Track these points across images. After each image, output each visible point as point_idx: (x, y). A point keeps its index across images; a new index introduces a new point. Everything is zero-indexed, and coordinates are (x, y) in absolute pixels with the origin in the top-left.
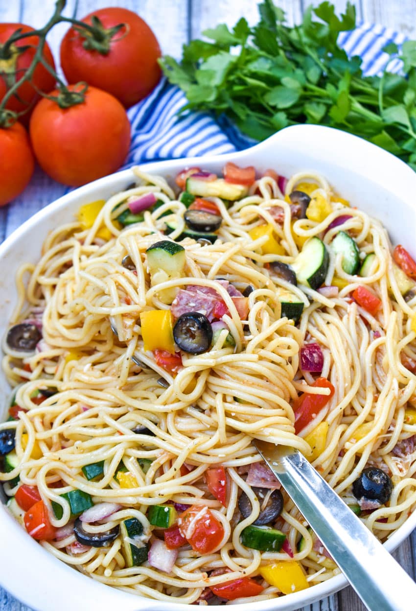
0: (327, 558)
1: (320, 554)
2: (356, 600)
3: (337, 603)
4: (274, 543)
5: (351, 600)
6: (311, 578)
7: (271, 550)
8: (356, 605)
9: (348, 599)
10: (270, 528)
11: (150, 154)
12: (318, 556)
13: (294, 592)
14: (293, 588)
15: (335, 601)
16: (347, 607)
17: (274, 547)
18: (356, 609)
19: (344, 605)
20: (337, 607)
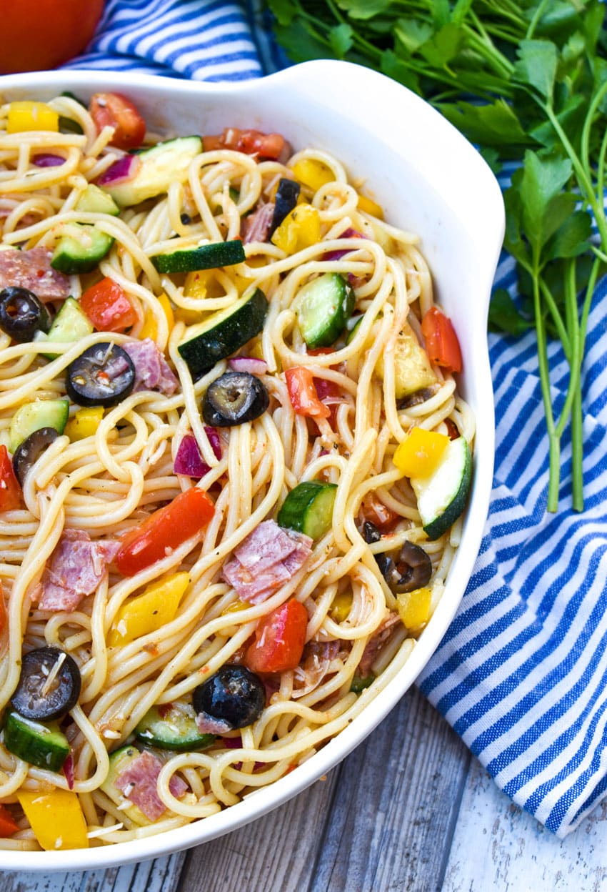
0: (134, 805)
1: (125, 797)
2: (213, 867)
3: (182, 863)
4: (48, 757)
5: (207, 864)
6: (97, 832)
7: (43, 766)
8: (211, 875)
9: (201, 861)
10: (48, 731)
11: (122, 45)
12: (122, 798)
13: (58, 849)
14: (59, 843)
15: (180, 859)
16: (195, 874)
17: (48, 762)
18: (209, 881)
19: (191, 869)
20: (180, 870)
